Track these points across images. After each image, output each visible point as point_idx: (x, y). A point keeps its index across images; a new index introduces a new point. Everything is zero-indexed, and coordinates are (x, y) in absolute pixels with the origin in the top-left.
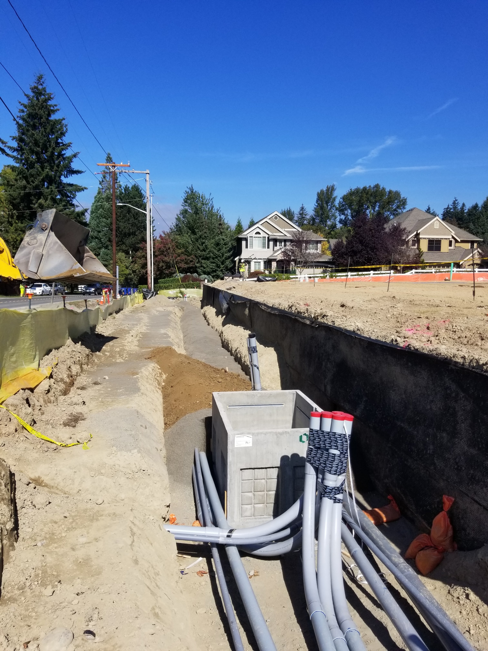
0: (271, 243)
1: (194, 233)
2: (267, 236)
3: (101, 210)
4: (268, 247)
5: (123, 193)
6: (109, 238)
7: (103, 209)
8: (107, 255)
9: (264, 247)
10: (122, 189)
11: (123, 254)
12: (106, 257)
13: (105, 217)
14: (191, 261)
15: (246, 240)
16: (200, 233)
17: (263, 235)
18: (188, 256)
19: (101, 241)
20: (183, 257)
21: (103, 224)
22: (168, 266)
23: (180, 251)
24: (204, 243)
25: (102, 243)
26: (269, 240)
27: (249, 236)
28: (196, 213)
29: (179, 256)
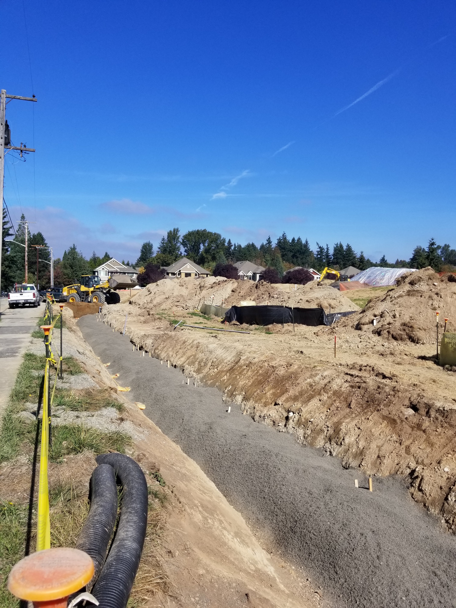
0: (110, 274)
1: (72, 268)
2: (107, 270)
3: (18, 248)
4: (108, 275)
5: (32, 238)
6: (23, 265)
7: (19, 247)
8: (21, 275)
9: (106, 275)
10: (31, 235)
11: (32, 274)
12: (20, 276)
13: (20, 252)
14: (70, 281)
15: (97, 272)
16: (75, 269)
17: (105, 270)
18: (69, 279)
19: (17, 266)
20: (67, 279)
21: (19, 256)
22: (60, 283)
23: (65, 277)
24: (76, 273)
25: (18, 267)
26: (108, 272)
27: (99, 270)
28: (74, 259)
29: (65, 279)
